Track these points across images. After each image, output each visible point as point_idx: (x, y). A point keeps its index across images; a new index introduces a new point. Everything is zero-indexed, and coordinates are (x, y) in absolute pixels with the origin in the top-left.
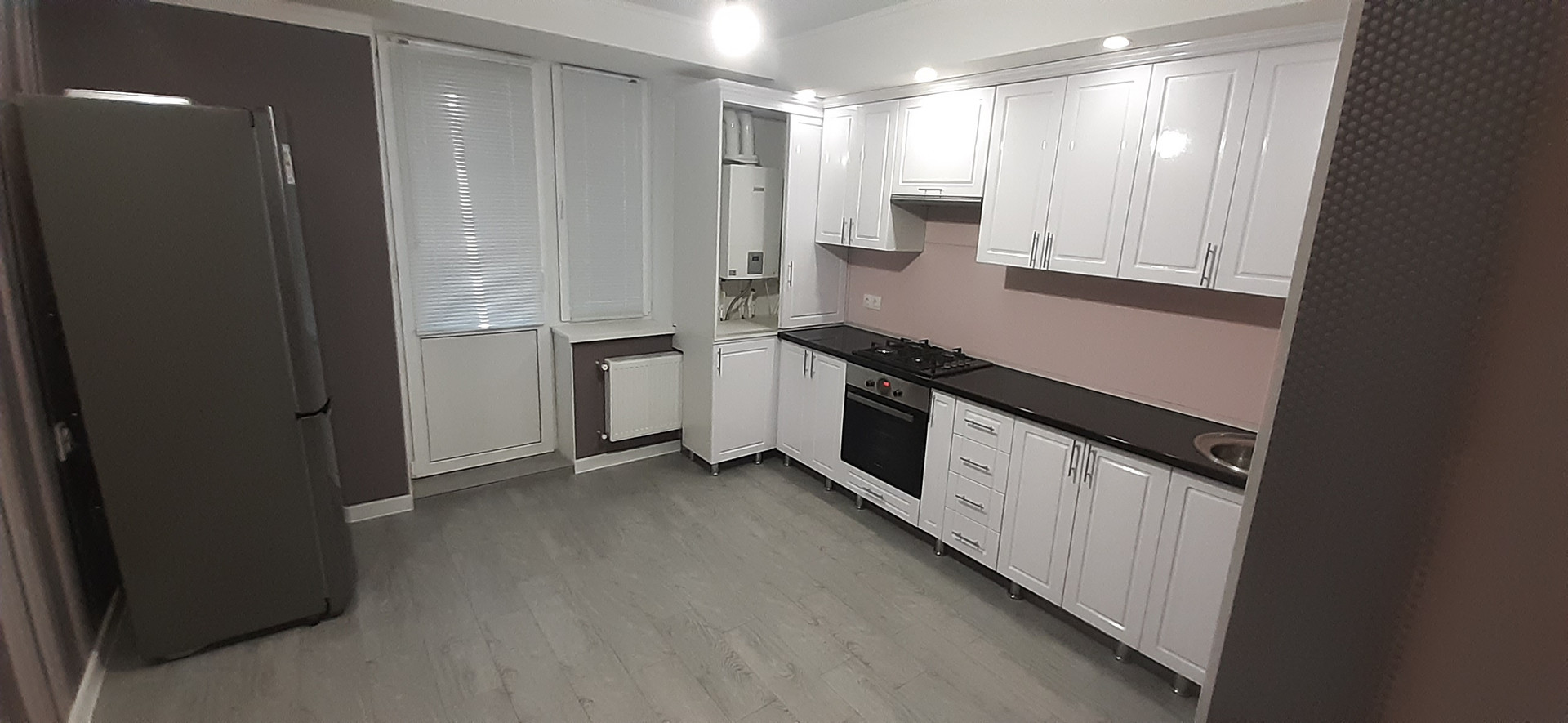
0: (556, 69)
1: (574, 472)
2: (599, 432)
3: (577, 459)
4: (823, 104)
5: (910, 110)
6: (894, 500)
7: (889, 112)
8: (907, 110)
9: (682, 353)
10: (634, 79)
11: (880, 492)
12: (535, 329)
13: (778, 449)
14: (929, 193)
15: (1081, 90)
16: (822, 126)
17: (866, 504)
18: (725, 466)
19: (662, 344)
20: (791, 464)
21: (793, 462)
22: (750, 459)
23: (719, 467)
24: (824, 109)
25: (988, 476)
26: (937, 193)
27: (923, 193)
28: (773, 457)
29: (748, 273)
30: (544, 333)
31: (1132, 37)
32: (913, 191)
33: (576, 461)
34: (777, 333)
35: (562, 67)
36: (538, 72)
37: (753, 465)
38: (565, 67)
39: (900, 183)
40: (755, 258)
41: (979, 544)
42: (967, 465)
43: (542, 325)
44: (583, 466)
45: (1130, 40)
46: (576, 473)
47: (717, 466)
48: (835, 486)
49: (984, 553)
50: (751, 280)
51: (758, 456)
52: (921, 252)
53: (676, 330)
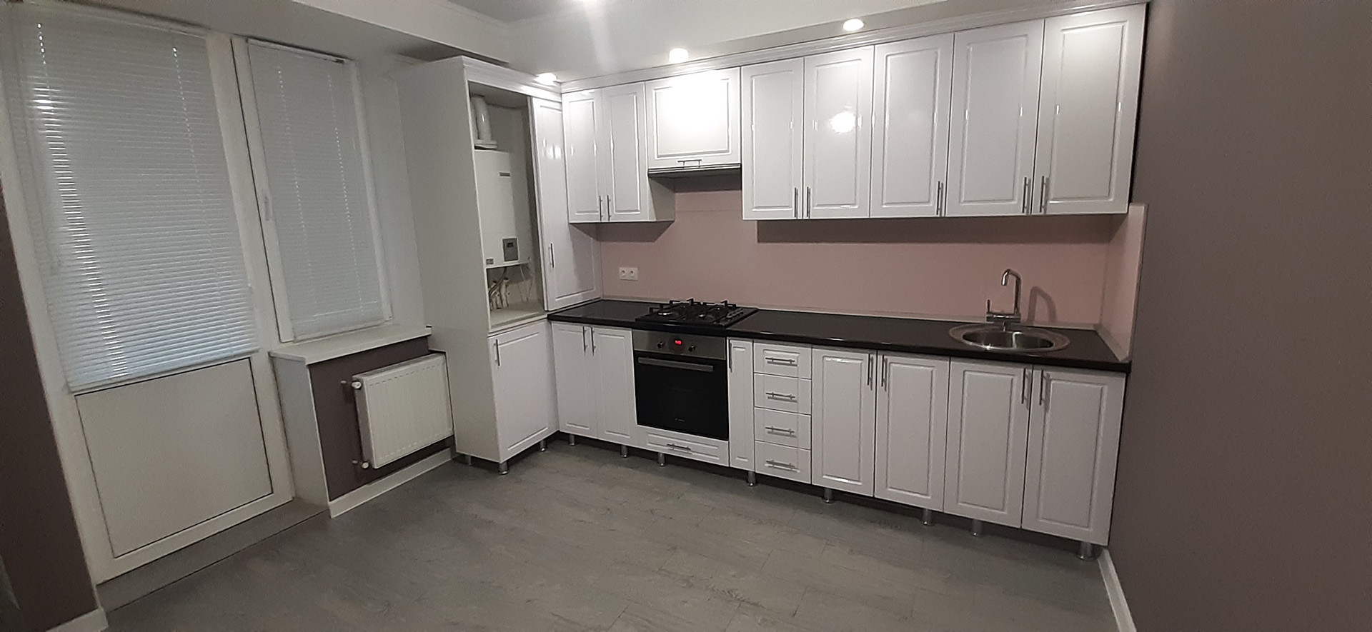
0: (238, 43)
1: (330, 517)
2: (355, 462)
3: (330, 501)
4: (561, 89)
5: (657, 91)
6: (702, 448)
7: (635, 93)
8: (654, 91)
9: (444, 353)
10: (339, 59)
11: (685, 444)
12: (248, 358)
13: (561, 431)
14: (686, 164)
15: (817, 68)
16: (561, 111)
17: (669, 459)
18: (512, 462)
19: (416, 349)
20: (576, 443)
21: (580, 440)
22: (535, 449)
23: (507, 464)
24: (561, 94)
25: (793, 403)
26: (696, 164)
27: (681, 165)
28: (558, 440)
29: (505, 261)
30: (261, 363)
31: (865, 20)
32: (672, 164)
33: (329, 503)
34: (546, 316)
35: (247, 41)
36: (216, 48)
37: (539, 454)
38: (251, 40)
39: (656, 158)
40: (509, 245)
41: (793, 464)
42: (773, 398)
43: (257, 351)
44: (339, 507)
45: (864, 22)
46: (333, 516)
47: (506, 463)
48: (633, 452)
49: (798, 471)
50: (506, 267)
51: (542, 443)
52: (673, 221)
53: (432, 331)
